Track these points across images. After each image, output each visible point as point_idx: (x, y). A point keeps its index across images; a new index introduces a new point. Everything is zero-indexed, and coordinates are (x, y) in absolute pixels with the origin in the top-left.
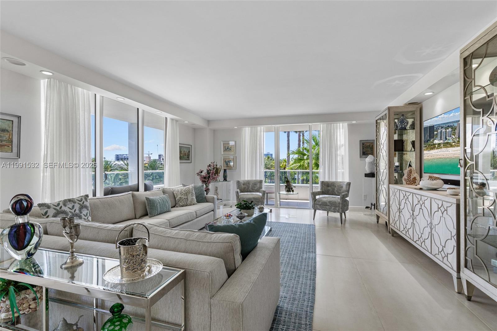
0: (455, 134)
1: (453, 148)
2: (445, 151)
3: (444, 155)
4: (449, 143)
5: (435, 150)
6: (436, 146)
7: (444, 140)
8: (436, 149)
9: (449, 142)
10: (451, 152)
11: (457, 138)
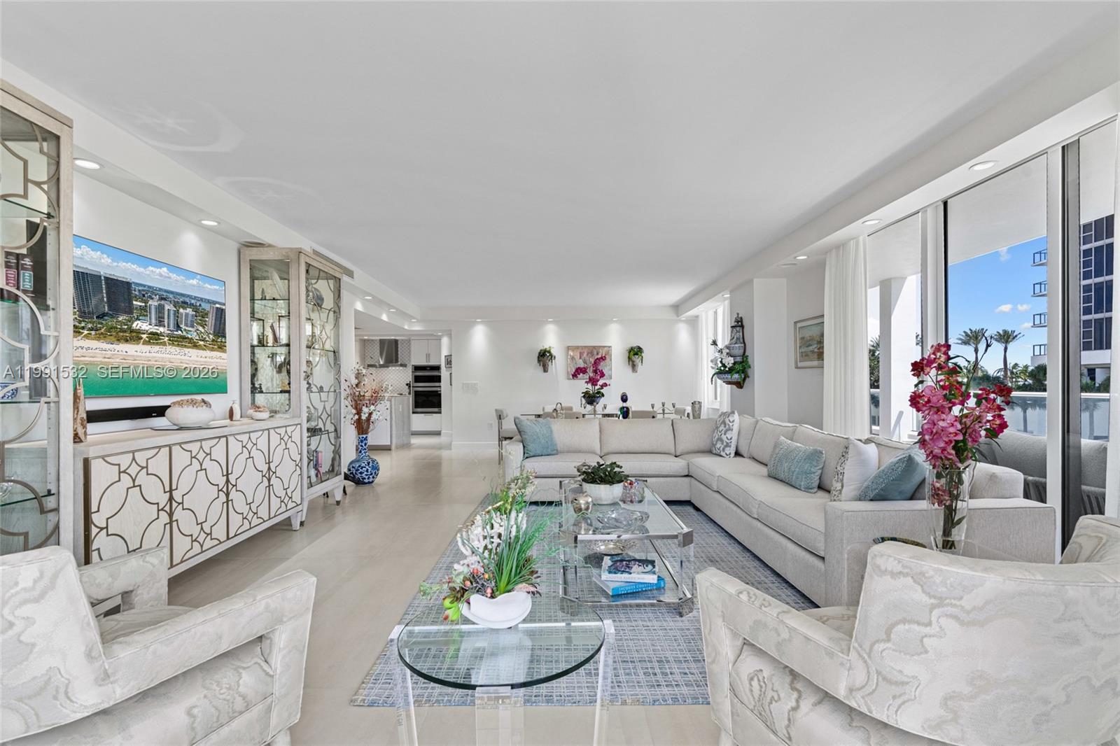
0: (206, 325)
1: (202, 351)
2: (176, 353)
3: (173, 360)
4: (188, 338)
5: (141, 345)
6: (144, 336)
7: (171, 328)
8: (143, 344)
9: (190, 336)
10: (194, 358)
11: (210, 333)
